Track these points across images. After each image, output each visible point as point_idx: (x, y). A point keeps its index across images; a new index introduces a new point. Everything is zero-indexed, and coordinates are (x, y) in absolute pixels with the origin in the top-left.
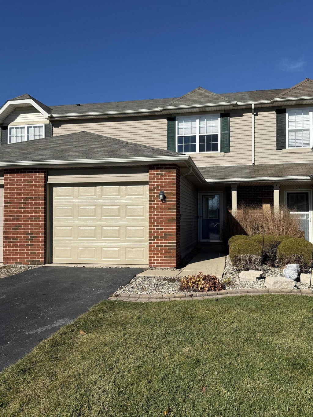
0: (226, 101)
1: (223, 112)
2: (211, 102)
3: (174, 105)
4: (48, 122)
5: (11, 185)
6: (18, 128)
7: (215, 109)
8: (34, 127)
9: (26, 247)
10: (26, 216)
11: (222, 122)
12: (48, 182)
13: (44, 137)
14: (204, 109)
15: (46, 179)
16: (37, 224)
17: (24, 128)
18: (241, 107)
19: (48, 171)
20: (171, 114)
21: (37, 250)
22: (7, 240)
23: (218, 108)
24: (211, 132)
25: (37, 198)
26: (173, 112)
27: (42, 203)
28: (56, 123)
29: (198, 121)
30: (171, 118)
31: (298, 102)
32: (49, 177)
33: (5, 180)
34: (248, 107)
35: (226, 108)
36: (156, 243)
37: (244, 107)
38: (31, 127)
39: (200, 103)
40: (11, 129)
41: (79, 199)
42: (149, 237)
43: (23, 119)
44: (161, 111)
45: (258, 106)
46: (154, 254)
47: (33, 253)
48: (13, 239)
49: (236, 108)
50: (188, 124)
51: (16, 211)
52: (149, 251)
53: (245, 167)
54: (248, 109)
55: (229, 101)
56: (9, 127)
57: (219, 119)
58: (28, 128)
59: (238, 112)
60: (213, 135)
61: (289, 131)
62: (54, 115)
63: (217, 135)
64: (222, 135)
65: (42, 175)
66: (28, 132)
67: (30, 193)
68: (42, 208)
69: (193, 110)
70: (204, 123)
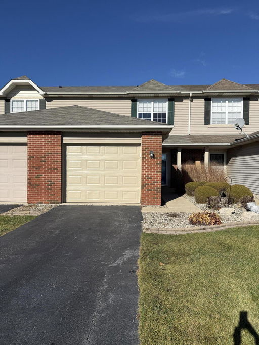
0: (173, 90)
1: (170, 98)
2: (163, 90)
3: (137, 90)
4: (42, 98)
5: (34, 143)
6: (19, 101)
7: (165, 95)
8: (31, 101)
9: (46, 191)
10: (46, 167)
11: (169, 104)
12: (64, 142)
13: (39, 109)
14: (157, 95)
15: (62, 140)
16: (56, 173)
17: (23, 101)
18: (183, 95)
19: (63, 133)
20: (134, 97)
21: (55, 193)
22: (31, 185)
23: (167, 95)
24: (161, 111)
25: (54, 153)
26: (136, 95)
27: (59, 157)
28: (48, 98)
29: (153, 103)
30: (134, 99)
31: (220, 94)
32: (64, 138)
33: (28, 139)
34: (187, 95)
35: (172, 95)
36: (147, 188)
37: (184, 95)
38: (29, 101)
39: (155, 90)
40: (12, 101)
41: (87, 155)
42: (142, 184)
43: (22, 94)
44: (128, 94)
45: (193, 95)
46: (145, 196)
47: (53, 195)
48: (36, 185)
49: (179, 95)
50: (146, 105)
51: (38, 163)
52: (142, 194)
53: (184, 136)
54: (187, 97)
55: (175, 90)
56: (11, 100)
57: (167, 102)
58: (27, 101)
59: (180, 98)
60: (163, 113)
61: (213, 113)
62: (48, 93)
63: (166, 113)
64: (169, 113)
65: (59, 137)
66: (27, 105)
67: (49, 150)
68: (59, 161)
69: (150, 95)
70: (157, 105)
